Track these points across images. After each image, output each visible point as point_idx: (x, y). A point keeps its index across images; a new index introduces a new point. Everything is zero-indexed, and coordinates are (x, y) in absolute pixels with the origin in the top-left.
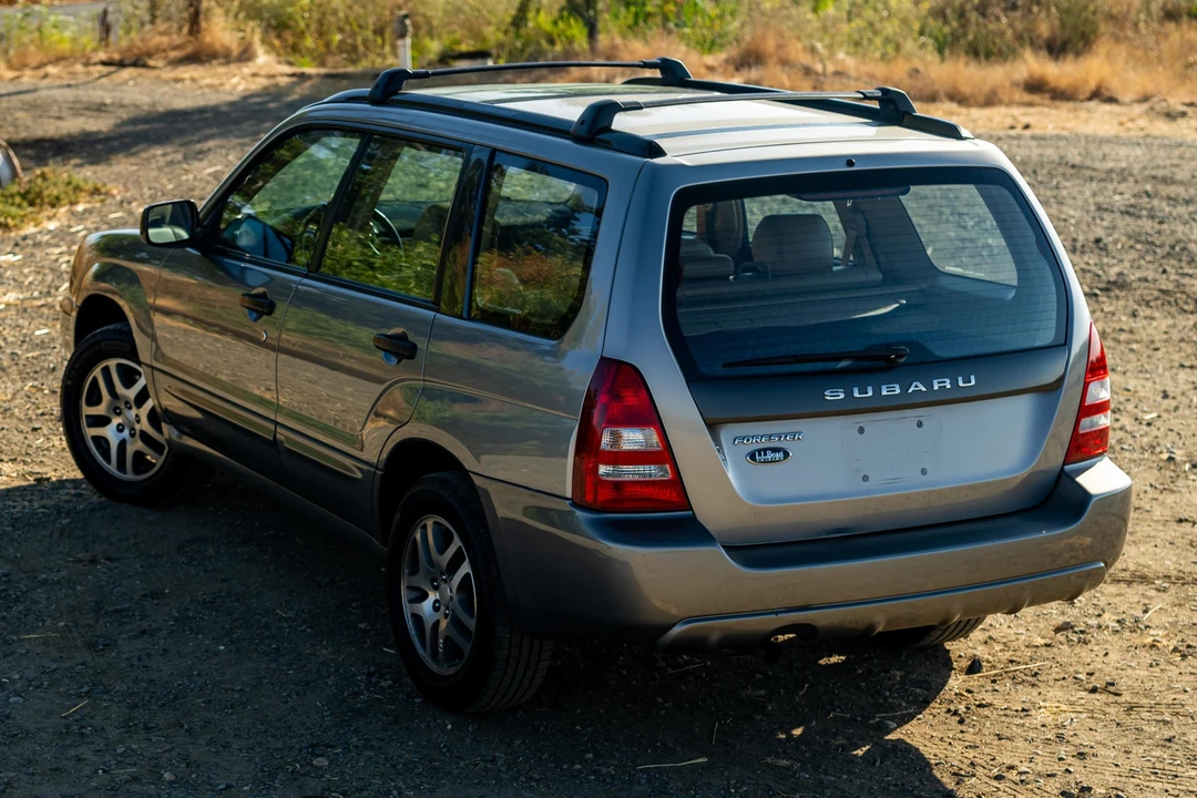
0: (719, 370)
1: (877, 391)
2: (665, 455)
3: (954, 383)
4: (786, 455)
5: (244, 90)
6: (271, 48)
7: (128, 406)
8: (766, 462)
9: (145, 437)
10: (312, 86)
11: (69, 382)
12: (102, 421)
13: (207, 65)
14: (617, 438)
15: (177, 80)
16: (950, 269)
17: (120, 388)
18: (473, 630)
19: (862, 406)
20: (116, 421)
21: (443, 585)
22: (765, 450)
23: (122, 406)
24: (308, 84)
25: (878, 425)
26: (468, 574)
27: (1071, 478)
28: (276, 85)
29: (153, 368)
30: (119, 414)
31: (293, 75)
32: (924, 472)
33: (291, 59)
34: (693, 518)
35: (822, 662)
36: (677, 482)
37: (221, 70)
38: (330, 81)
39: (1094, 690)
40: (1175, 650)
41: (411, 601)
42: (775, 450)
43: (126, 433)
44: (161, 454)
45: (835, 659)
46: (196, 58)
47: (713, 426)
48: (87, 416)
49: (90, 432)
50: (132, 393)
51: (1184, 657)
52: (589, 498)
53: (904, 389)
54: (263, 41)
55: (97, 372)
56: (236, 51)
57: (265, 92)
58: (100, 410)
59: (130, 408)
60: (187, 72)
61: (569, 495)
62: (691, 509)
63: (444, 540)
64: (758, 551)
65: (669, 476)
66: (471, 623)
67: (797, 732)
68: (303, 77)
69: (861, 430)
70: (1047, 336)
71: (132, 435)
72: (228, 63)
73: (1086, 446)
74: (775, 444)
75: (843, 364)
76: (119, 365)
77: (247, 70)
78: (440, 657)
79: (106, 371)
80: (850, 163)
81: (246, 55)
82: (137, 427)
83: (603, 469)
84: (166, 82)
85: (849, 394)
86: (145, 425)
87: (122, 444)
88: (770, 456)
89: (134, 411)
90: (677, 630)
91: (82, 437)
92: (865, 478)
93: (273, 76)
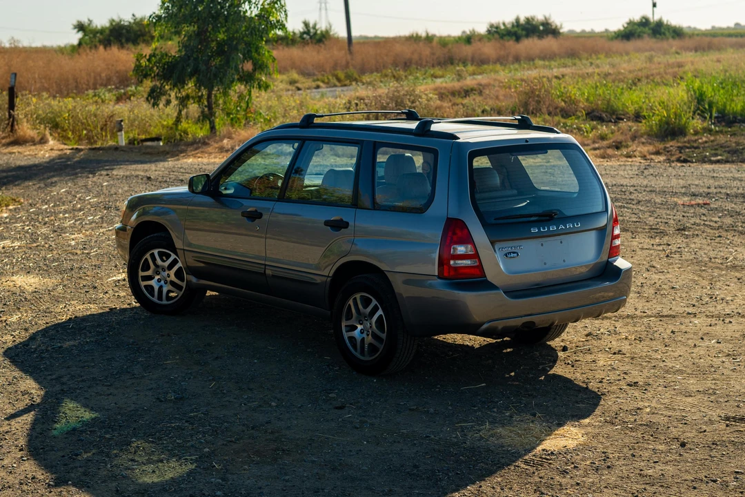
0: (493, 221)
1: (549, 228)
2: (476, 256)
3: (574, 225)
4: (518, 255)
5: (50, 157)
6: (54, 138)
7: (164, 270)
8: (511, 257)
9: (172, 283)
10: (84, 154)
11: (133, 261)
12: (150, 278)
13: (24, 146)
14: (455, 249)
15: (11, 153)
16: (543, 188)
17: (159, 262)
18: (385, 339)
19: (544, 234)
20: (157, 277)
21: (365, 322)
22: (510, 253)
23: (160, 270)
24: (82, 153)
25: (549, 242)
26: (381, 316)
27: (611, 264)
28: (65, 154)
29: (184, 250)
30: (158, 274)
31: (72, 149)
32: (564, 261)
33: (66, 142)
34: (487, 281)
35: (505, 351)
36: (480, 267)
37: (33, 147)
38: (93, 151)
39: (615, 354)
40: (635, 339)
41: (346, 332)
42: (514, 253)
43: (162, 282)
44: (181, 291)
45: (509, 350)
46: (17, 142)
47: (493, 243)
48: (141, 276)
49: (143, 284)
50: (166, 264)
51: (640, 341)
52: (446, 274)
53: (558, 228)
54: (51, 135)
55: (148, 256)
56: (37, 139)
57: (60, 157)
58: (149, 273)
59: (165, 271)
60: (15, 149)
61: (437, 274)
62: (486, 277)
63: (366, 302)
64: (516, 292)
65: (477, 264)
66: (384, 336)
67: (513, 374)
68: (78, 150)
69: (542, 245)
70: (600, 208)
71: (166, 283)
72: (35, 145)
73: (614, 251)
74: (513, 250)
75: (532, 219)
76: (159, 252)
77: (46, 147)
78: (366, 353)
79: (153, 256)
80: (527, 141)
81: (43, 141)
82: (168, 279)
83: (452, 262)
84: (5, 154)
85: (539, 229)
86: (173, 278)
87: (161, 288)
88: (512, 255)
89: (167, 272)
90: (485, 326)
91: (139, 285)
92: (545, 264)
93: (62, 150)
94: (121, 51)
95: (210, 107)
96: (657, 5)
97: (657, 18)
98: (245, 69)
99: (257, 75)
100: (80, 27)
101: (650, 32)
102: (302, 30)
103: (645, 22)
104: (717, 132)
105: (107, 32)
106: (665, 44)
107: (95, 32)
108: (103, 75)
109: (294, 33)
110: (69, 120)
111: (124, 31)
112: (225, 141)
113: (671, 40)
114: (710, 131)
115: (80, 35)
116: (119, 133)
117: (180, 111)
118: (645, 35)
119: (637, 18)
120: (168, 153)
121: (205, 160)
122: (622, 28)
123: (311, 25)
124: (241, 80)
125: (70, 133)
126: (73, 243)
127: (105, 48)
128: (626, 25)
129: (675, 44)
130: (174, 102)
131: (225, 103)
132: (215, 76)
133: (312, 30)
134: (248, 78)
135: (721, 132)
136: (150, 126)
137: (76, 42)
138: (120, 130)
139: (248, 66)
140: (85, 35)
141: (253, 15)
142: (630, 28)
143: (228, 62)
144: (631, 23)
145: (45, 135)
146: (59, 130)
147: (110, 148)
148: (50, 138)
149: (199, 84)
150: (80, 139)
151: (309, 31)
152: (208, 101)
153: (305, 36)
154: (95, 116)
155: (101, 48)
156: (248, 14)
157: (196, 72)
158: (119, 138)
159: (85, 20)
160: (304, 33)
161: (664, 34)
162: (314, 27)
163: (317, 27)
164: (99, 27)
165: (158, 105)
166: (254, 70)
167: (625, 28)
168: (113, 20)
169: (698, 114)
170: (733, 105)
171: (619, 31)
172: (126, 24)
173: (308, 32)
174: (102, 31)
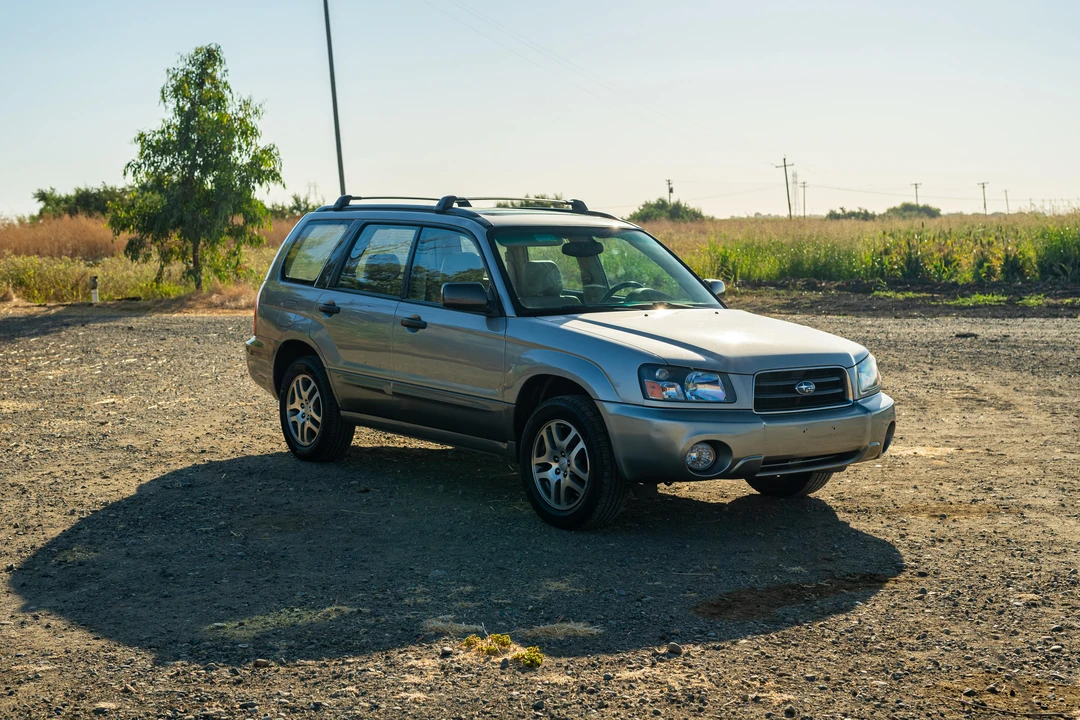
94: (90, 220)
95: (196, 262)
96: (674, 190)
97: (673, 200)
98: (235, 223)
99: (249, 228)
100: (42, 196)
101: (667, 214)
102: (291, 205)
103: (662, 205)
104: (742, 294)
105: (73, 200)
106: (683, 227)
107: (58, 201)
108: (69, 245)
109: (283, 208)
110: (34, 278)
111: (93, 200)
112: (214, 296)
113: (689, 224)
114: (735, 293)
115: (42, 205)
116: (93, 291)
117: (162, 267)
118: (663, 218)
119: (654, 200)
120: (149, 309)
121: (193, 315)
122: (638, 211)
123: (302, 200)
124: (230, 233)
125: (36, 292)
126: (51, 377)
127: (71, 216)
128: (642, 208)
129: (694, 226)
130: (155, 257)
131: (212, 259)
132: (202, 227)
133: (303, 205)
134: (237, 233)
135: (747, 294)
136: (127, 288)
137: (36, 213)
138: (94, 288)
139: (239, 220)
140: (47, 204)
141: (244, 163)
142: (646, 210)
143: (216, 213)
144: (647, 205)
145: (8, 292)
146: (24, 288)
147: (83, 305)
148: (14, 296)
149: (184, 235)
150: (47, 298)
151: (299, 206)
152: (194, 257)
153: (295, 211)
154: (64, 273)
155: (67, 217)
156: (239, 162)
157: (180, 223)
158: (93, 296)
159: (47, 189)
160: (295, 208)
161: (683, 218)
162: (305, 202)
163: (308, 202)
164: (64, 196)
165: (137, 260)
166: (246, 223)
167: (642, 210)
168: (80, 189)
169: (722, 276)
170: (758, 272)
171: (635, 213)
172: (95, 191)
173: (298, 208)
174: (67, 200)
